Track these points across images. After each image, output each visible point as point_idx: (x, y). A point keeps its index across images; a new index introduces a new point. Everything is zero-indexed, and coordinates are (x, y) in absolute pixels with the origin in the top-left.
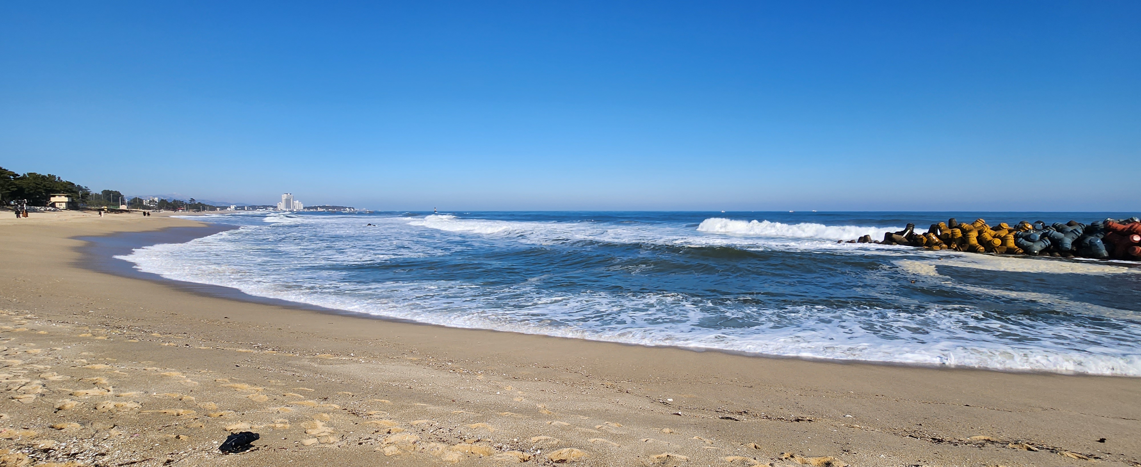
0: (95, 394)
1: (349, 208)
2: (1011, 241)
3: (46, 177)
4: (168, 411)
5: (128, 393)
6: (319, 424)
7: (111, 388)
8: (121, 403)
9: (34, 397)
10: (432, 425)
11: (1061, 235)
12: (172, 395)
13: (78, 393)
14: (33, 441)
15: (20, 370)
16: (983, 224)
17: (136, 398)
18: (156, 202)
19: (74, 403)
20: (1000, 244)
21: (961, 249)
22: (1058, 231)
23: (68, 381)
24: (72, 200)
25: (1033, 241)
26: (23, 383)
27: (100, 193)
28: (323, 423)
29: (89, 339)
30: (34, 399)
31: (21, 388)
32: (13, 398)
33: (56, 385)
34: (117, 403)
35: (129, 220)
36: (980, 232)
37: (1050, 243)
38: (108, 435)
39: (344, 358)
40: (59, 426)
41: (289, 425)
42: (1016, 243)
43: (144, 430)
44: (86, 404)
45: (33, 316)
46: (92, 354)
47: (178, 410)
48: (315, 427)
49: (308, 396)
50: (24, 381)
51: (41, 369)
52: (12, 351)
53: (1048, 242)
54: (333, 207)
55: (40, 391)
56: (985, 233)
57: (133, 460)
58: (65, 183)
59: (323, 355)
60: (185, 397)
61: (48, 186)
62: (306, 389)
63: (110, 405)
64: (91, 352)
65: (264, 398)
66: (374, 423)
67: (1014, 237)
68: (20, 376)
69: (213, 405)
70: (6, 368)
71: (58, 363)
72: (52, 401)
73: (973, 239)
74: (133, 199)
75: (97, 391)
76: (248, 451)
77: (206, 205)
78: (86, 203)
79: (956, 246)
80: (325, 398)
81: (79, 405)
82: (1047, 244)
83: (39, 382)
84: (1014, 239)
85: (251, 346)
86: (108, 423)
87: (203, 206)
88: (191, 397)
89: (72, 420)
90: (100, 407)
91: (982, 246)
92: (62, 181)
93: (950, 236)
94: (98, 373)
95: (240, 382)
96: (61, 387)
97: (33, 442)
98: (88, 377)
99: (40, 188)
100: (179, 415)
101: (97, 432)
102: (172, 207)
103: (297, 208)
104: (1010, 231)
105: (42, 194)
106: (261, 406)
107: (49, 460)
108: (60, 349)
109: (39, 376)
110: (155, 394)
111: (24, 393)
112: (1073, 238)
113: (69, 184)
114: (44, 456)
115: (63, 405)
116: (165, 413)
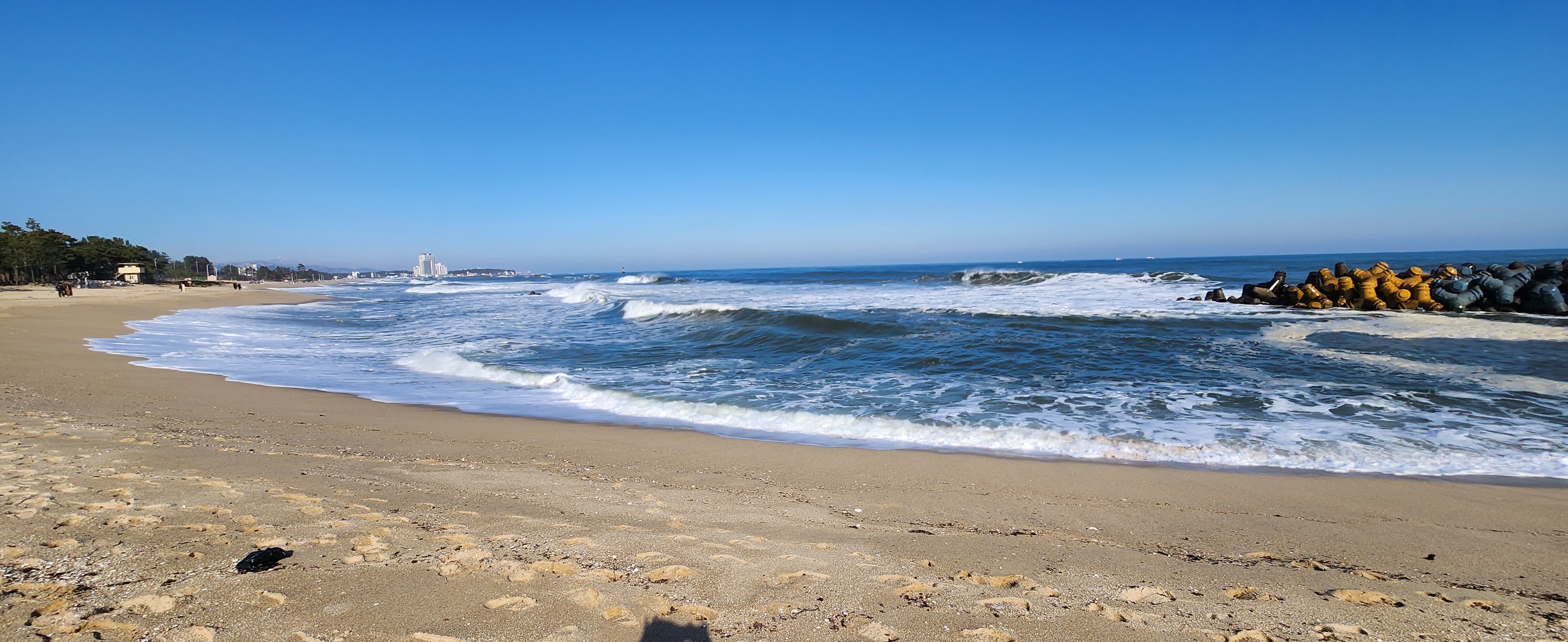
0: (112, 507)
1: (508, 271)
2: (1426, 293)
3: (111, 242)
4: (194, 526)
5: (151, 507)
6: (373, 539)
7: (132, 501)
8: (138, 518)
9: (34, 511)
10: (516, 541)
11: (1498, 282)
12: (205, 508)
13: (91, 506)
14: (17, 560)
15: (30, 481)
16: (1386, 269)
17: (159, 511)
18: (254, 270)
19: (81, 518)
20: (1409, 297)
21: (1353, 306)
22: (1494, 277)
23: (83, 494)
24: (146, 270)
25: (1458, 292)
26: (28, 496)
27: (182, 261)
28: (378, 539)
29: (129, 445)
30: (34, 513)
31: (24, 502)
32: (10, 513)
33: (67, 498)
34: (133, 517)
35: (217, 295)
36: (1381, 281)
37: (1482, 293)
38: (109, 553)
39: (450, 464)
40: (53, 543)
41: (335, 541)
42: (1433, 296)
43: (155, 548)
44: (95, 518)
45: (70, 418)
46: (125, 461)
47: (205, 524)
48: (369, 543)
49: (375, 507)
50: (29, 493)
51: (56, 480)
52: (27, 461)
53: (1479, 293)
54: (488, 271)
55: (45, 504)
56: (1387, 283)
57: (128, 580)
58: (136, 249)
59: (425, 461)
60: (221, 511)
61: (114, 252)
62: (378, 500)
63: (124, 520)
64: (125, 459)
65: (320, 510)
66: (444, 538)
67: (1429, 287)
68: (27, 488)
69: (251, 519)
70: (15, 479)
71: (79, 473)
72: (55, 516)
73: (1369, 290)
74: (225, 267)
75: (113, 504)
76: (270, 570)
77: (319, 273)
78: (164, 274)
79: (1345, 301)
80: (395, 510)
81: (86, 520)
82: (1478, 297)
83: (49, 494)
84: (1430, 290)
85: (336, 451)
86: (113, 540)
87: (315, 274)
88: (228, 510)
89: (72, 537)
90: (111, 523)
91: (1383, 301)
92: (131, 246)
93: (1337, 288)
94: (124, 484)
95: (297, 492)
96: (72, 500)
97: (15, 562)
98: (110, 489)
99: (105, 256)
100: (205, 530)
101: (97, 550)
102: (275, 276)
103: (440, 274)
104: (1424, 279)
105: (107, 264)
106: (311, 519)
107: (27, 581)
108: (87, 456)
109: (51, 488)
110: (184, 506)
111: (26, 507)
112: (1517, 286)
113: (141, 250)
114: (23, 576)
115: (67, 521)
116: (189, 528)
